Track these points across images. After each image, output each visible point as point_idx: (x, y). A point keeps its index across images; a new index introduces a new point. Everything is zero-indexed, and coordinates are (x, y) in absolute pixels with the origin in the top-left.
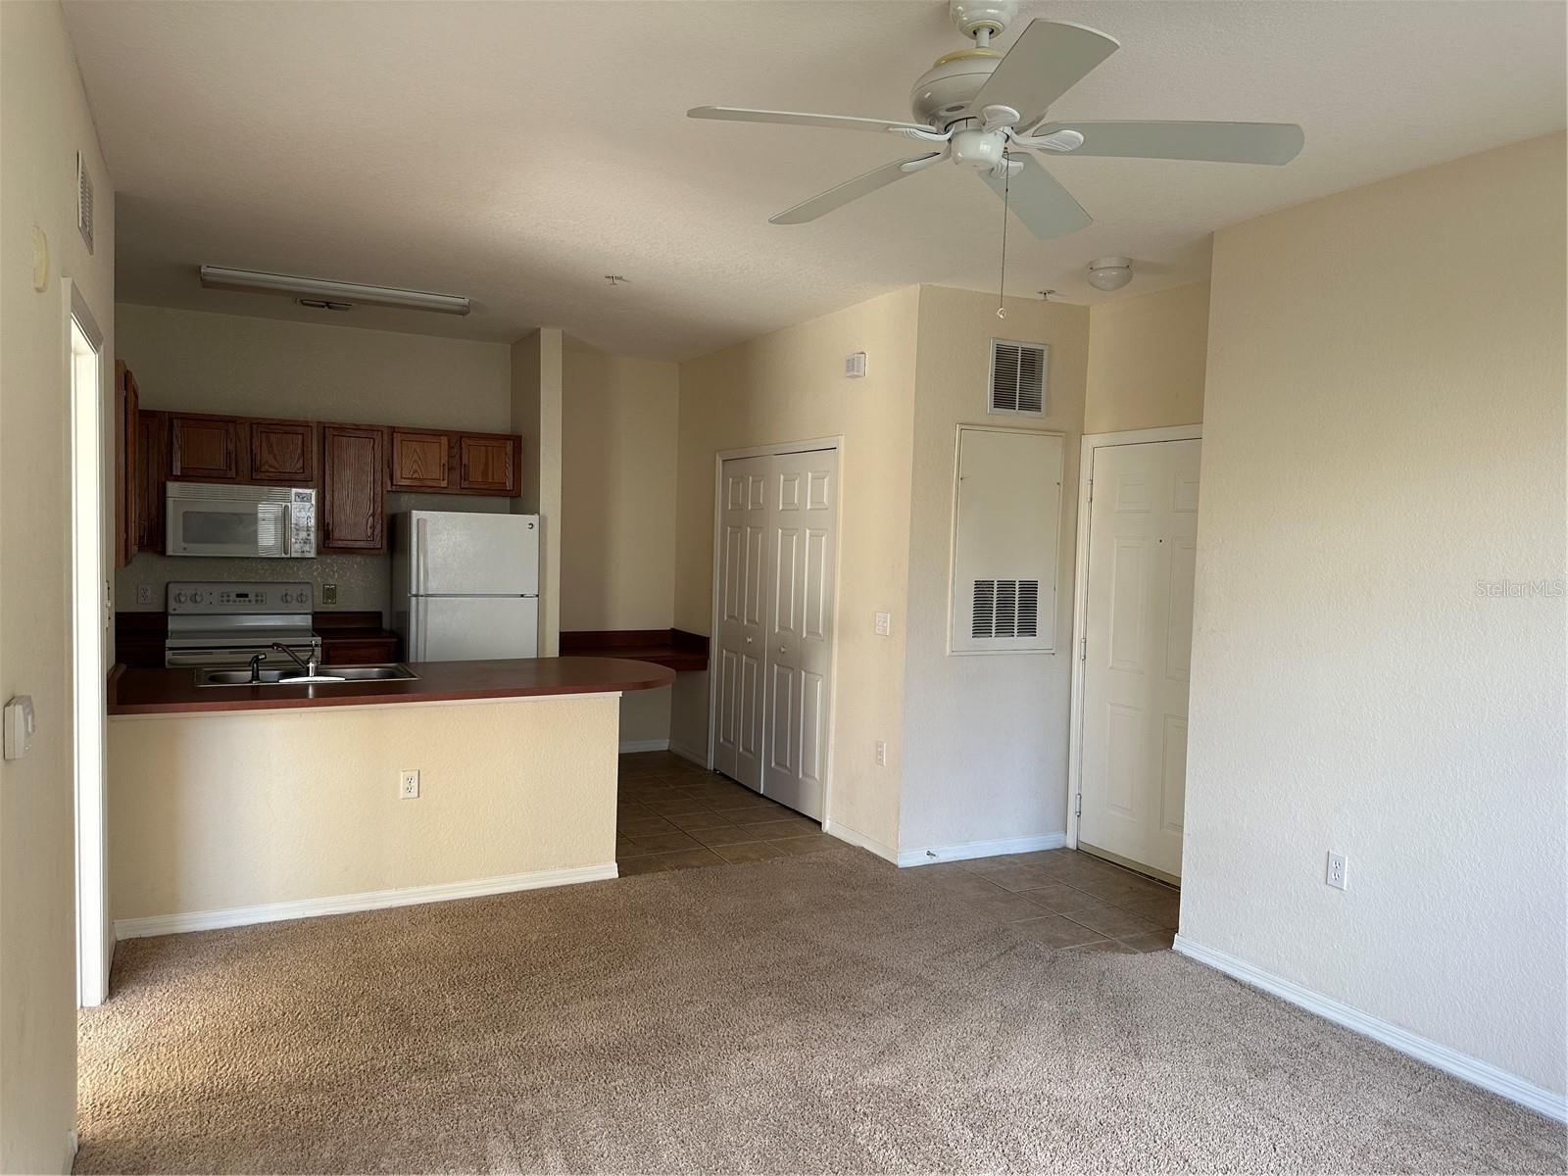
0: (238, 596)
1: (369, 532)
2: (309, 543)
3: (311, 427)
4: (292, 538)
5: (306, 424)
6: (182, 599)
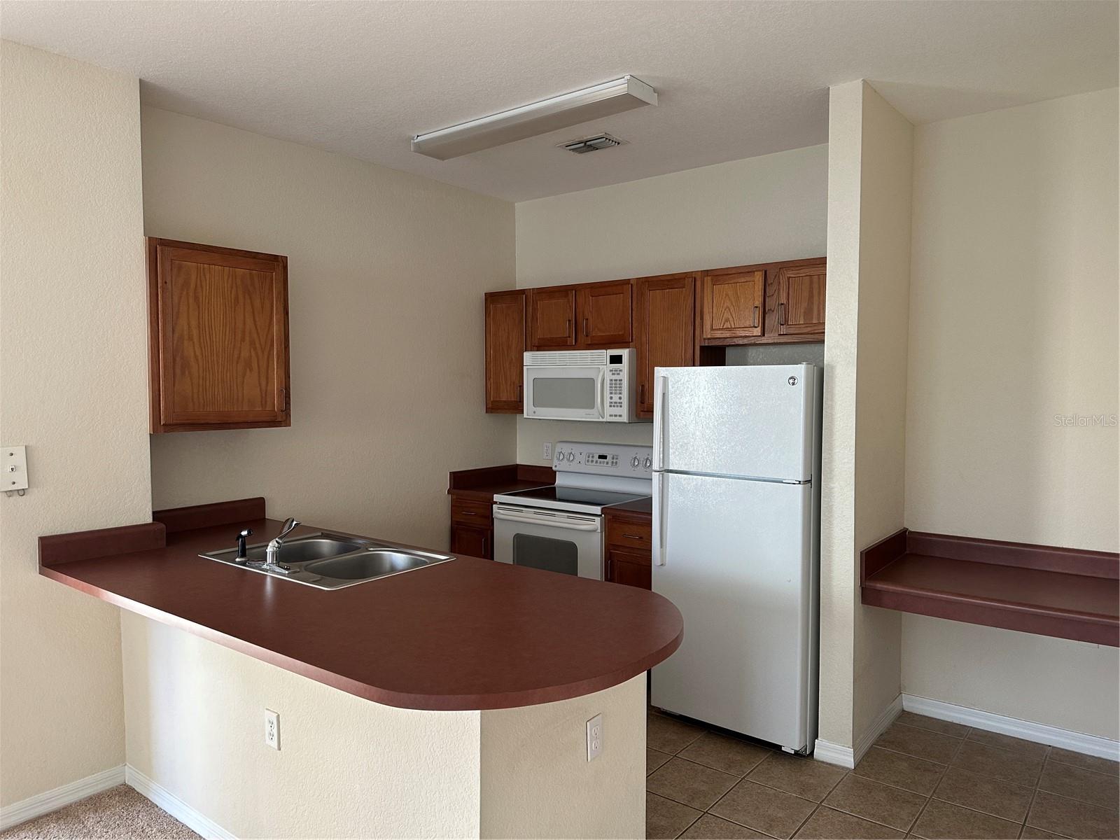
0: (601, 457)
2: (621, 406)
3: (632, 285)
4: (607, 401)
5: (627, 282)
6: (561, 457)
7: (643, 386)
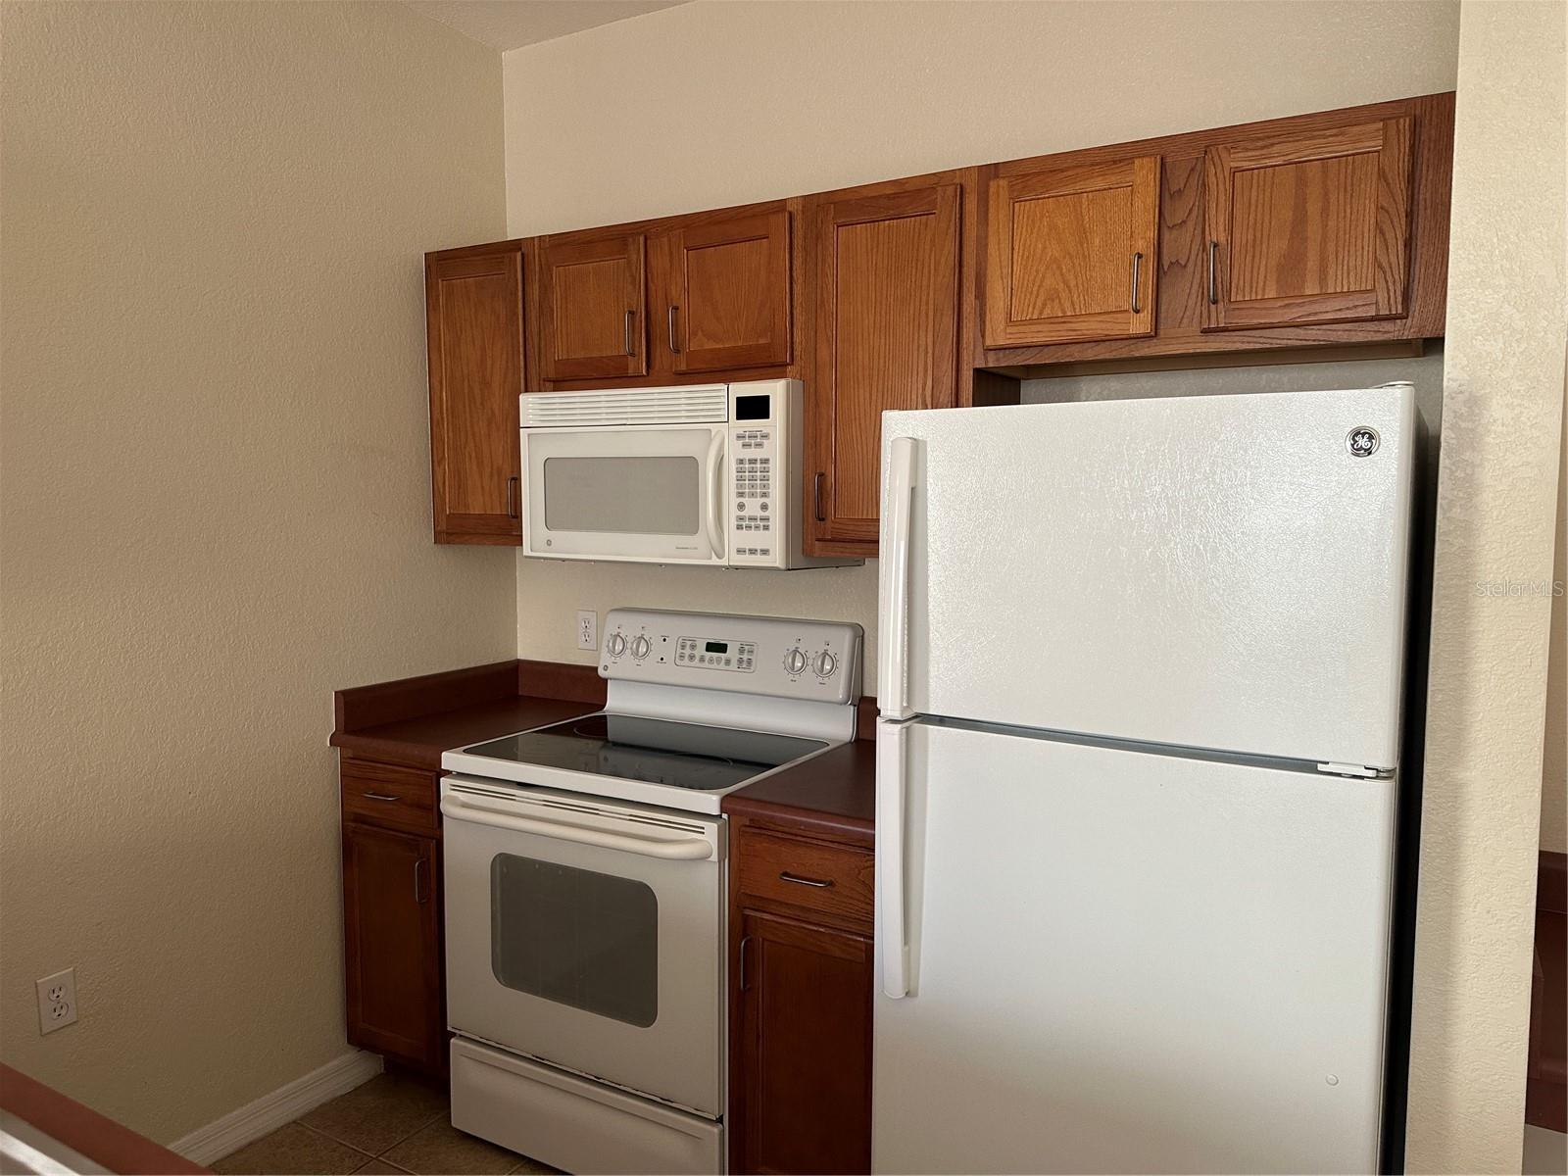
0: (709, 647)
2: (766, 528)
3: (790, 213)
4: (731, 514)
5: (779, 206)
6: (619, 647)
7: (821, 475)
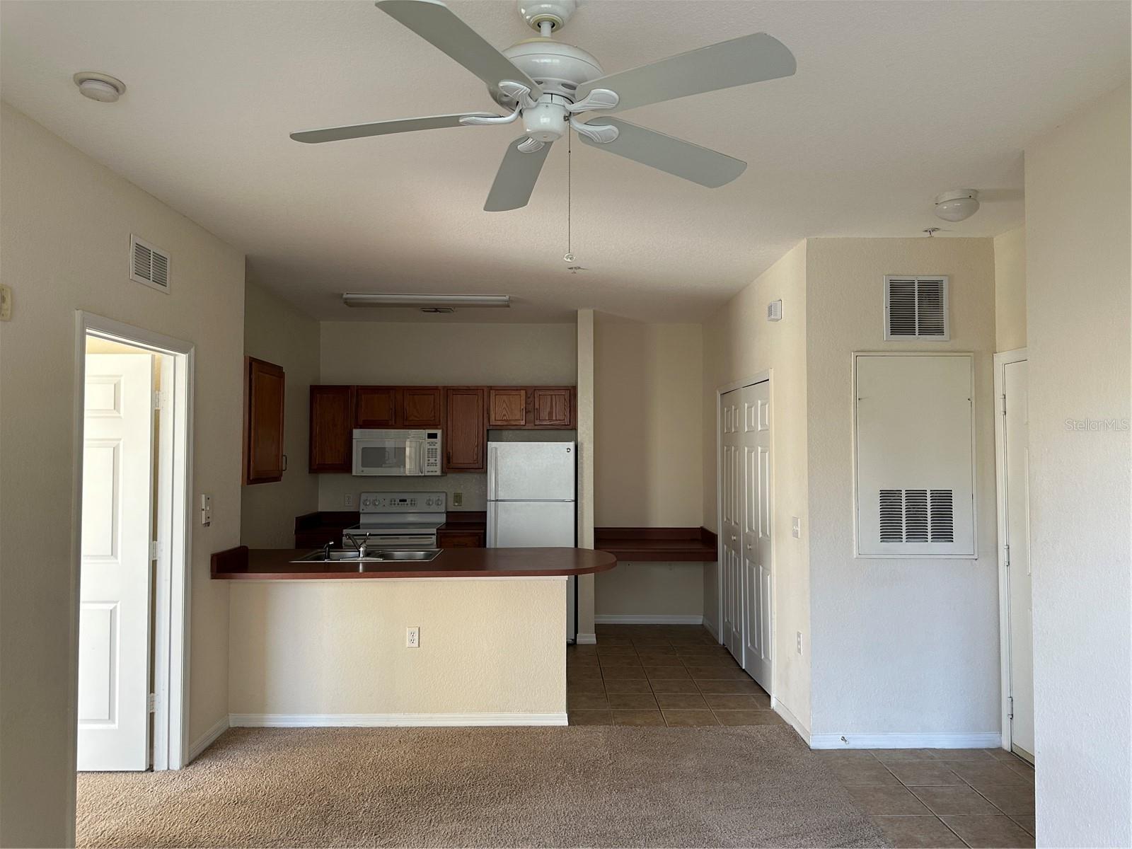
0: (401, 501)
1: (475, 457)
2: (436, 465)
3: (440, 390)
4: (426, 462)
5: (437, 388)
6: (367, 503)
7: (448, 452)
